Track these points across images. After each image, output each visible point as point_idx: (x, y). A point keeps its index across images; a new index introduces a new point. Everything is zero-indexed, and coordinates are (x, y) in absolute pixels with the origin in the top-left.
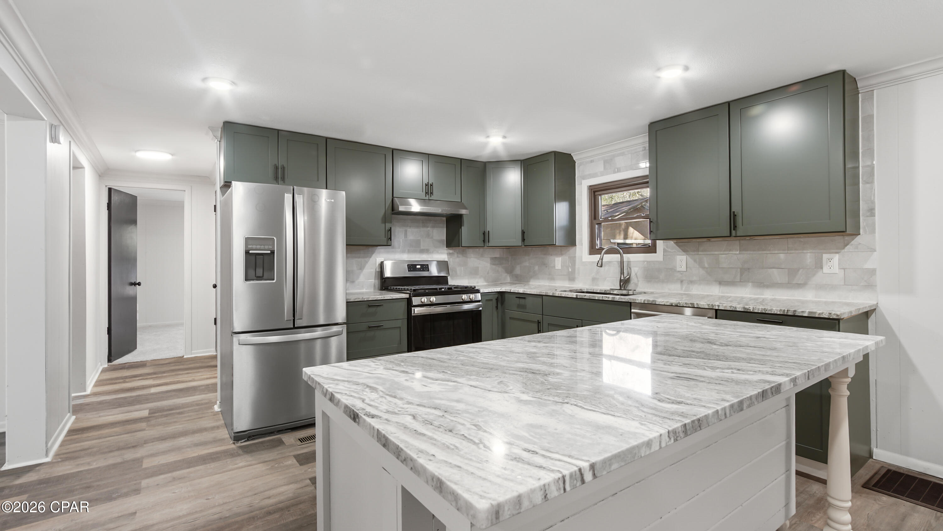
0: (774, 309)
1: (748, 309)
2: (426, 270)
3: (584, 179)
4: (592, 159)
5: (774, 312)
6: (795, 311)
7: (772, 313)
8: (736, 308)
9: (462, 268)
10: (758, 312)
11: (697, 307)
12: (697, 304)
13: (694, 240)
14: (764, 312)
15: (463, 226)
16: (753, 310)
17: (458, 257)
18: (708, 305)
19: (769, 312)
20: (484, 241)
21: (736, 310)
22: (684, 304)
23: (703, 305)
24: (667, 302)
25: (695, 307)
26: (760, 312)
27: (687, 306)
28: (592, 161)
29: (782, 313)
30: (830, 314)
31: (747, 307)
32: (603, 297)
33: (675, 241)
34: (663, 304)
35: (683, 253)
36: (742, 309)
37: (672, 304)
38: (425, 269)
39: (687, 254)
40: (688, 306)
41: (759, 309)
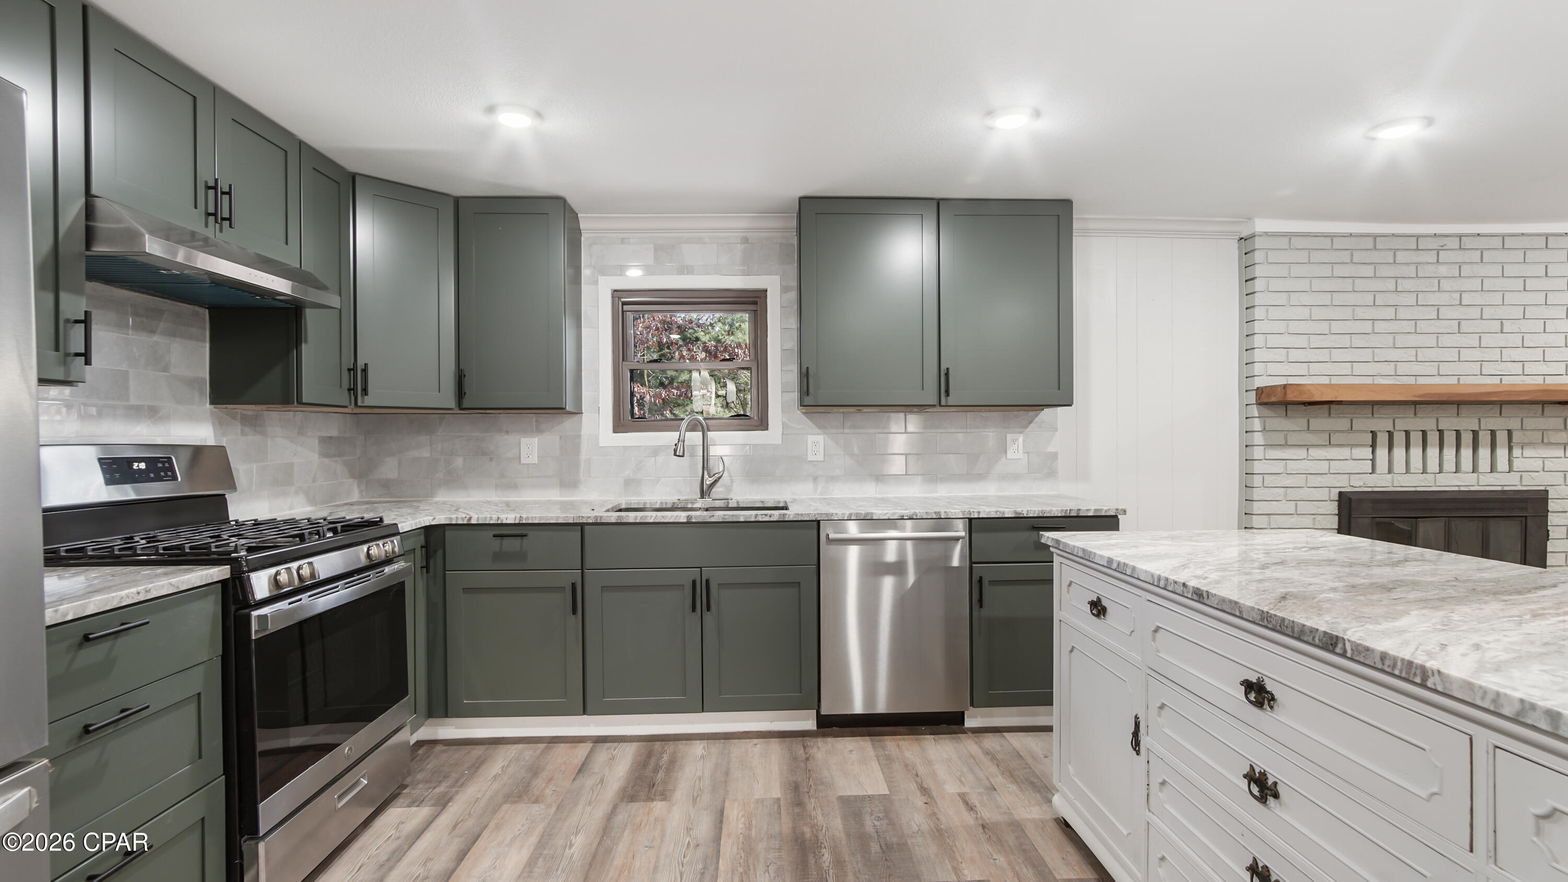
0: (1054, 509)
1: (1020, 514)
2: (166, 476)
3: (603, 274)
4: (624, 235)
5: (1055, 514)
6: (1079, 510)
7: (1052, 515)
8: (1003, 513)
9: (255, 466)
10: (1033, 516)
11: (945, 517)
12: (945, 512)
13: (835, 409)
14: (1041, 515)
15: (306, 342)
16: (1027, 515)
17: (243, 433)
18: (963, 512)
19: (1048, 515)
20: (352, 390)
21: (1003, 516)
22: (924, 513)
23: (955, 513)
24: (894, 514)
25: (942, 517)
26: (1036, 515)
27: (929, 517)
28: (623, 241)
29: (1063, 515)
30: (1117, 510)
31: (1019, 510)
32: (757, 515)
33: (804, 411)
34: (887, 518)
35: (818, 431)
36: (1012, 514)
37: (903, 516)
38: (162, 474)
39: (825, 433)
40: (931, 517)
41: (1035, 511)
